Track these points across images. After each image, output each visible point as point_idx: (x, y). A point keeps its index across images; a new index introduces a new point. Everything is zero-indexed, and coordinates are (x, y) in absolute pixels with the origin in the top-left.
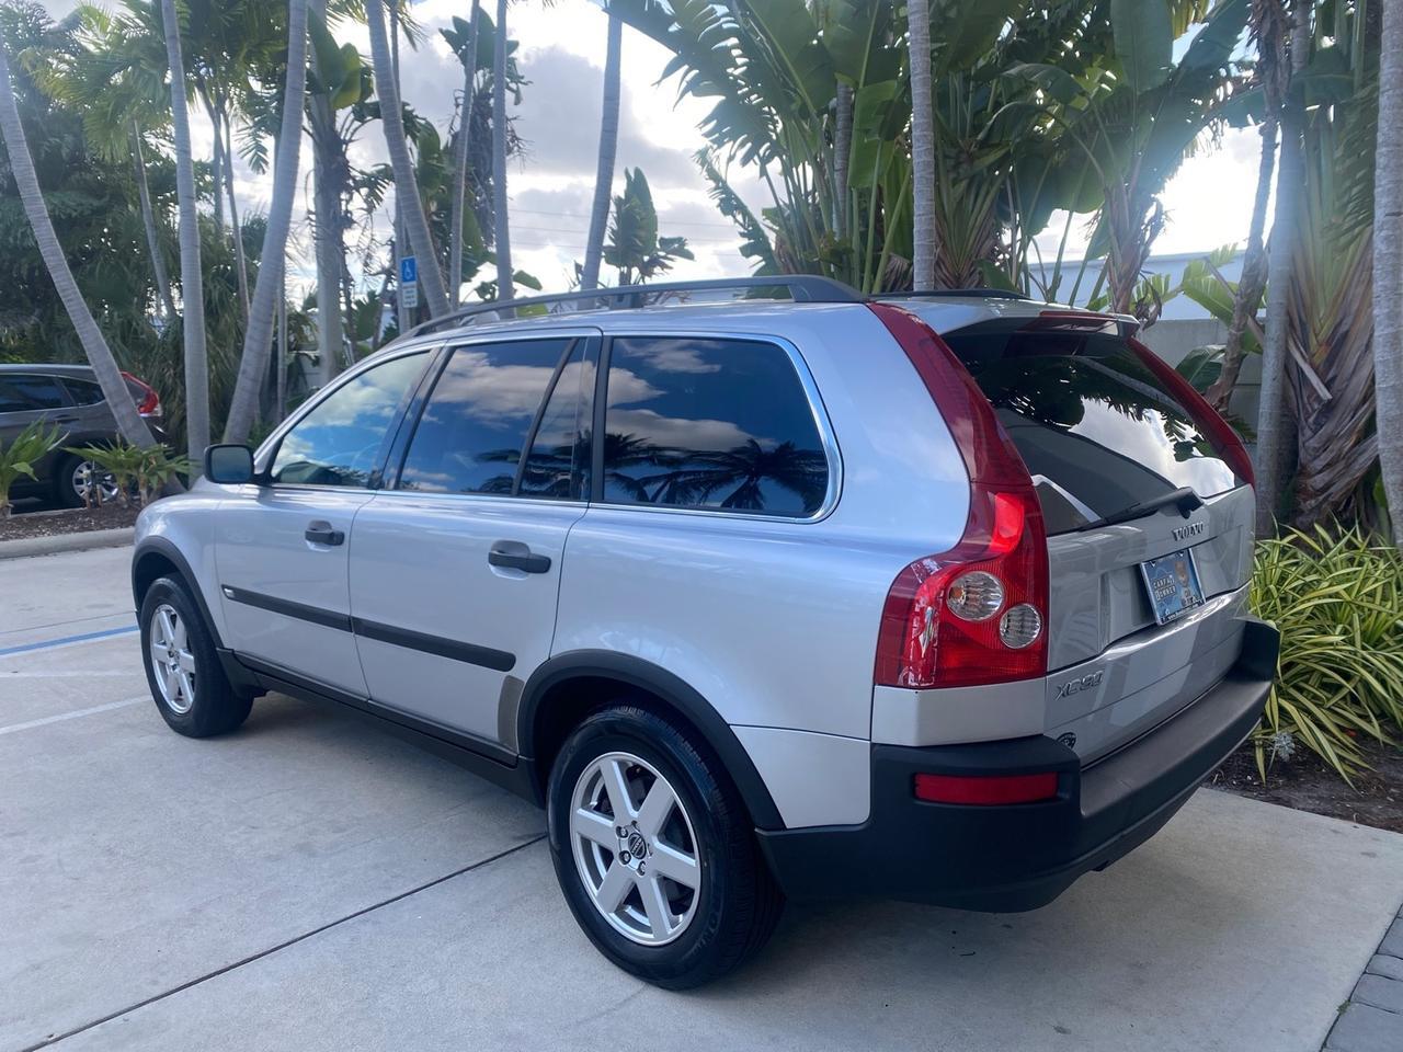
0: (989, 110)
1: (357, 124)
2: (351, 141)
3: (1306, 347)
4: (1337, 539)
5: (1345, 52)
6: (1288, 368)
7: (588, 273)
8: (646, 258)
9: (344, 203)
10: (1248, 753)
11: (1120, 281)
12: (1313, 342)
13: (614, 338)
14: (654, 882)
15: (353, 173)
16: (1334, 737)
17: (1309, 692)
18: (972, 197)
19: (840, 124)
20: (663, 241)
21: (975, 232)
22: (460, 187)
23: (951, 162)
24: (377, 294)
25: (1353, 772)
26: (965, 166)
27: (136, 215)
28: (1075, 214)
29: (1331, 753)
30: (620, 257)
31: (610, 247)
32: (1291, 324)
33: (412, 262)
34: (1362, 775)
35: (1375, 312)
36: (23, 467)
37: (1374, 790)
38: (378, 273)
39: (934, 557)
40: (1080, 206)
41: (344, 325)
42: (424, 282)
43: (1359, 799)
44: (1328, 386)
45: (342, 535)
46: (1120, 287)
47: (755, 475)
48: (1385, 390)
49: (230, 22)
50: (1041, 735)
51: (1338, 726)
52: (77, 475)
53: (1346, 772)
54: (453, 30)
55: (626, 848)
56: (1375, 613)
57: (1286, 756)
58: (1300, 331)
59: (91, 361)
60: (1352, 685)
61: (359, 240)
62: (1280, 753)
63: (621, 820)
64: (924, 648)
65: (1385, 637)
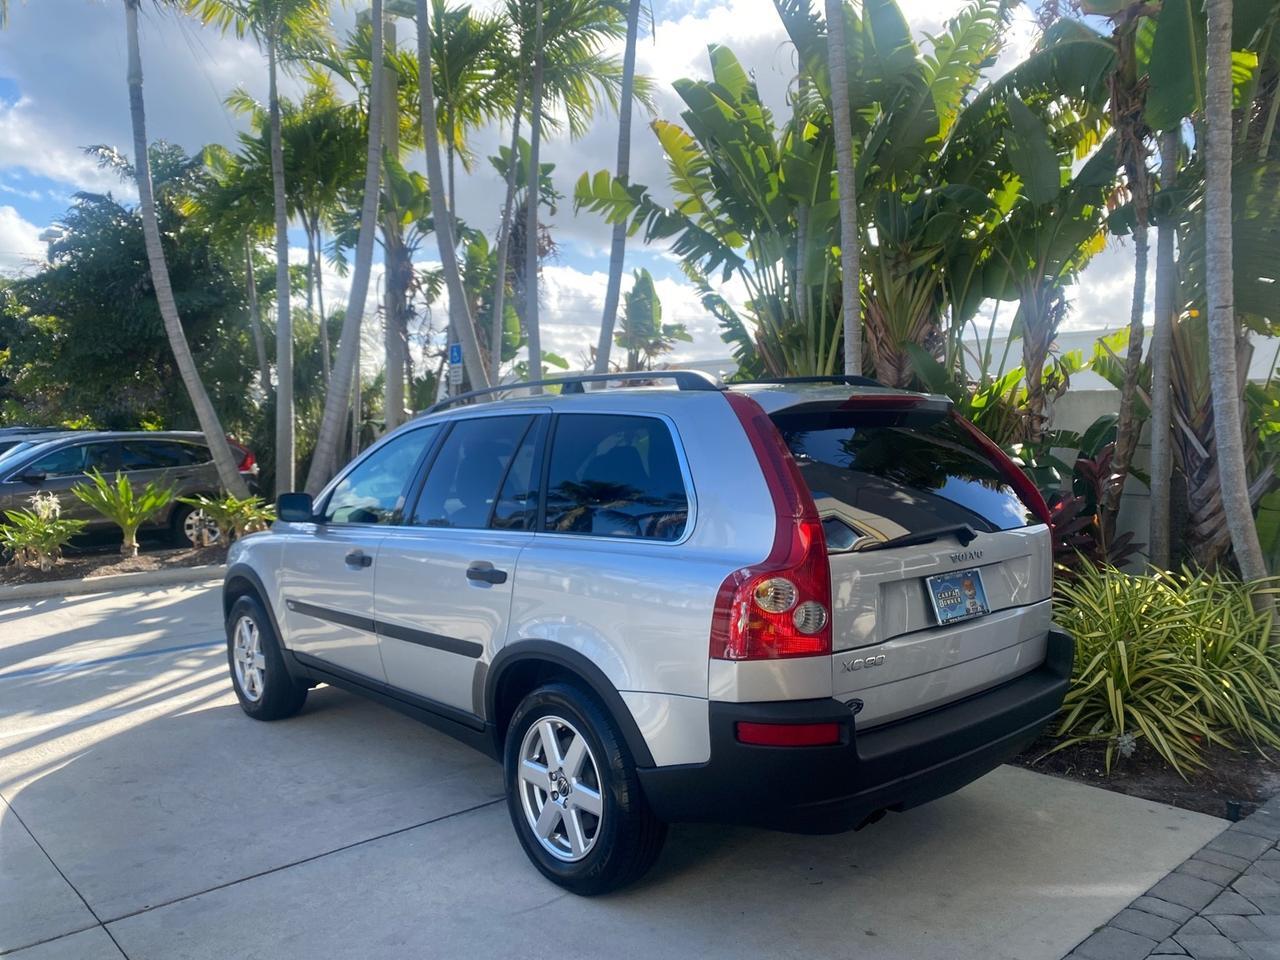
0: (924, 218)
1: (420, 235)
2: (415, 249)
3: (1187, 412)
6: (1174, 432)
7: (602, 353)
8: (651, 341)
9: (408, 299)
10: (1100, 752)
11: (1032, 358)
12: (1193, 409)
13: (559, 414)
14: (573, 812)
15: (416, 275)
17: (1160, 703)
18: (911, 289)
19: (800, 232)
20: (666, 328)
21: (913, 320)
23: (891, 263)
24: (433, 372)
25: (1190, 769)
26: (902, 265)
28: (1001, 302)
29: (1167, 750)
30: (629, 341)
31: (620, 333)
32: (1176, 395)
33: (458, 348)
34: (1198, 772)
35: (1213, 386)
37: (1204, 784)
38: (435, 355)
39: (748, 568)
40: (1006, 296)
42: (468, 364)
43: (1189, 790)
44: (1207, 446)
45: (370, 559)
46: (1032, 363)
49: (325, 157)
50: (828, 698)
51: (1178, 729)
52: (188, 521)
53: (1179, 766)
54: (500, 157)
55: (555, 788)
56: (1222, 638)
57: (1128, 755)
58: (1182, 400)
59: (203, 428)
60: (1196, 699)
61: (420, 329)
62: (1124, 751)
63: (553, 768)
64: (740, 631)
65: (1231, 657)
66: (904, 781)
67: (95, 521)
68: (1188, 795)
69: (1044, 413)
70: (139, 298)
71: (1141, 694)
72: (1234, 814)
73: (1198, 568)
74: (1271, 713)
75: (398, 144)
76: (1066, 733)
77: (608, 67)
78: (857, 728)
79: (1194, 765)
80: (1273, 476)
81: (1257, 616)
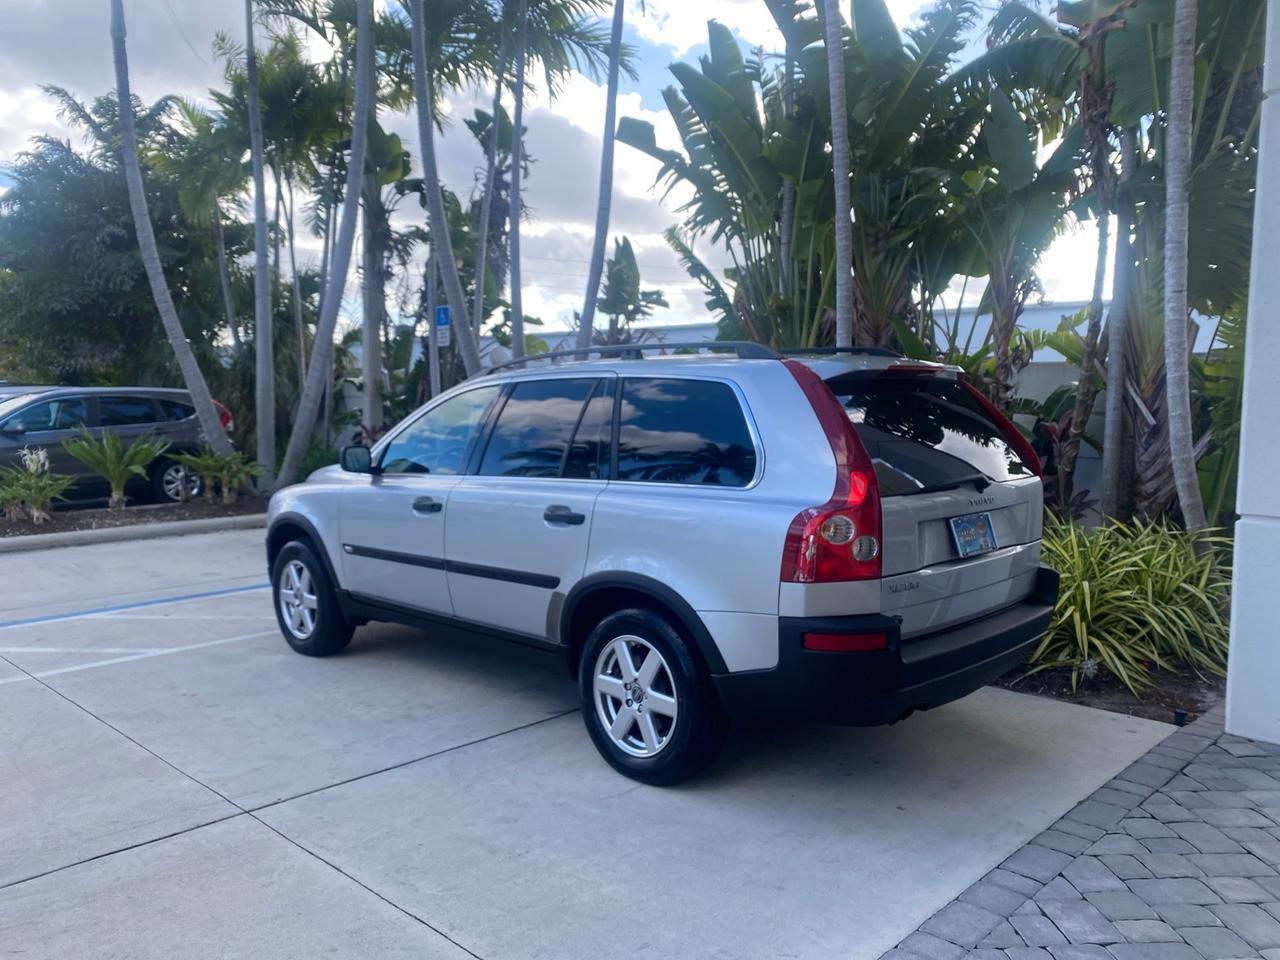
0: (902, 199)
1: (398, 196)
2: (393, 210)
3: (1138, 384)
4: (1145, 525)
5: (1161, 166)
6: (1125, 398)
7: (586, 319)
8: (631, 307)
9: (385, 259)
10: (1066, 675)
11: (1000, 332)
12: (1143, 381)
13: (625, 378)
14: (648, 717)
15: (394, 236)
16: (1128, 662)
17: (1116, 634)
18: (889, 265)
19: (785, 208)
20: (645, 294)
21: (891, 292)
22: (482, 250)
23: (871, 239)
25: (1141, 688)
26: (881, 242)
27: (211, 266)
28: (970, 278)
29: (1124, 674)
30: (610, 307)
31: (602, 299)
32: (1129, 368)
33: (446, 311)
34: (1148, 690)
36: (138, 469)
37: (1154, 699)
39: (815, 508)
40: (976, 272)
41: (383, 358)
42: (455, 326)
43: (1141, 704)
44: (1154, 415)
45: (440, 506)
46: (1000, 337)
47: (715, 467)
48: (1174, 417)
50: (879, 614)
51: (1134, 657)
52: (167, 477)
53: (1134, 687)
54: (475, 120)
55: (630, 697)
56: (1168, 579)
57: (1091, 676)
58: (1133, 372)
59: (188, 384)
60: (1147, 630)
61: (398, 290)
62: (1088, 674)
63: (627, 679)
64: (808, 559)
65: (1175, 596)
66: (934, 683)
67: (84, 475)
68: (1141, 707)
69: (1010, 382)
70: (101, 252)
71: (1100, 627)
72: (1180, 720)
73: (1148, 520)
74: (1208, 643)
75: (376, 107)
76: (1037, 660)
77: (589, 35)
78: (903, 638)
79: (1145, 686)
80: (1211, 441)
81: (1198, 559)
